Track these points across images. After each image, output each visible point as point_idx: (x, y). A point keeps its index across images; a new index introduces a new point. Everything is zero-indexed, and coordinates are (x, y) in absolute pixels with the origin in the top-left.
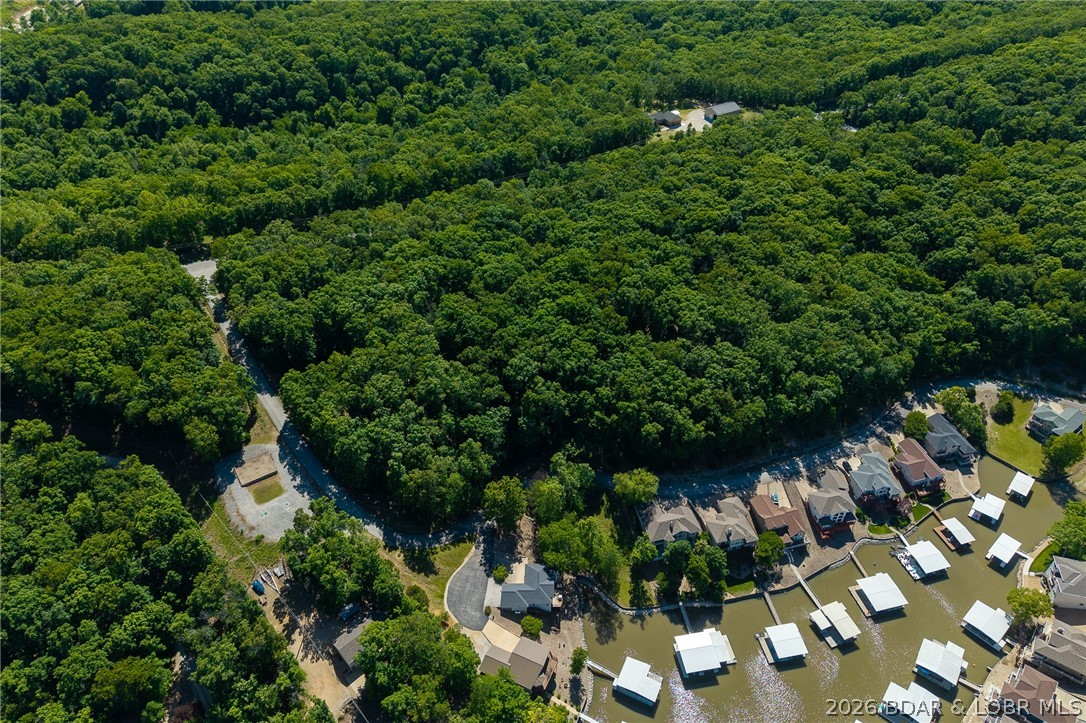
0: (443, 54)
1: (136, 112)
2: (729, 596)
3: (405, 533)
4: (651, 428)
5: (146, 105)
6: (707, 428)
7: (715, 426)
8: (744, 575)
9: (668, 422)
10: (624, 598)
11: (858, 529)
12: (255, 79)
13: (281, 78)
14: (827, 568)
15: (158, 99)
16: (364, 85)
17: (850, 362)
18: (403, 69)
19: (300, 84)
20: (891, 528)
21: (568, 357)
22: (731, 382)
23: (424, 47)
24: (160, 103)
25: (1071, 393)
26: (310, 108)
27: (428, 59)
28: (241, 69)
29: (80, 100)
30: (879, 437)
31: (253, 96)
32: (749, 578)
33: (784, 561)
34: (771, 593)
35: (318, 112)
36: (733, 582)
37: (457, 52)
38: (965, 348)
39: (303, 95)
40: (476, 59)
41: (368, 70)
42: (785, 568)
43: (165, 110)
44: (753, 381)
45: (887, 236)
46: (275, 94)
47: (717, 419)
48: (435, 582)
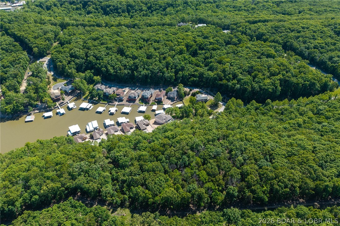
0: (157, 7)
1: (88, 9)
2: (101, 102)
3: (57, 75)
4: (104, 69)
5: (90, 8)
6: (114, 72)
7: (116, 72)
8: (107, 100)
9: (107, 69)
10: (85, 97)
11: (137, 102)
12: (112, 6)
13: (117, 6)
14: (124, 105)
15: (93, 7)
16: (134, 11)
17: (155, 70)
18: (145, 8)
19: (120, 8)
20: (144, 104)
21: (99, 54)
22: (125, 66)
23: (154, 4)
24: (93, 8)
25: (213, 95)
26: (119, 13)
27: (153, 7)
28: (111, 4)
29: (80, 6)
30: (160, 90)
31: (110, 9)
32: (108, 101)
33: (116, 100)
34: (108, 104)
35: (120, 14)
36: (104, 100)
37: (161, 7)
38: (194, 79)
39: (120, 10)
40: (164, 10)
41: (137, 8)
42: (116, 102)
43: (93, 10)
44: (130, 67)
45: (200, 54)
46: (114, 10)
47: (117, 71)
48: (55, 83)
